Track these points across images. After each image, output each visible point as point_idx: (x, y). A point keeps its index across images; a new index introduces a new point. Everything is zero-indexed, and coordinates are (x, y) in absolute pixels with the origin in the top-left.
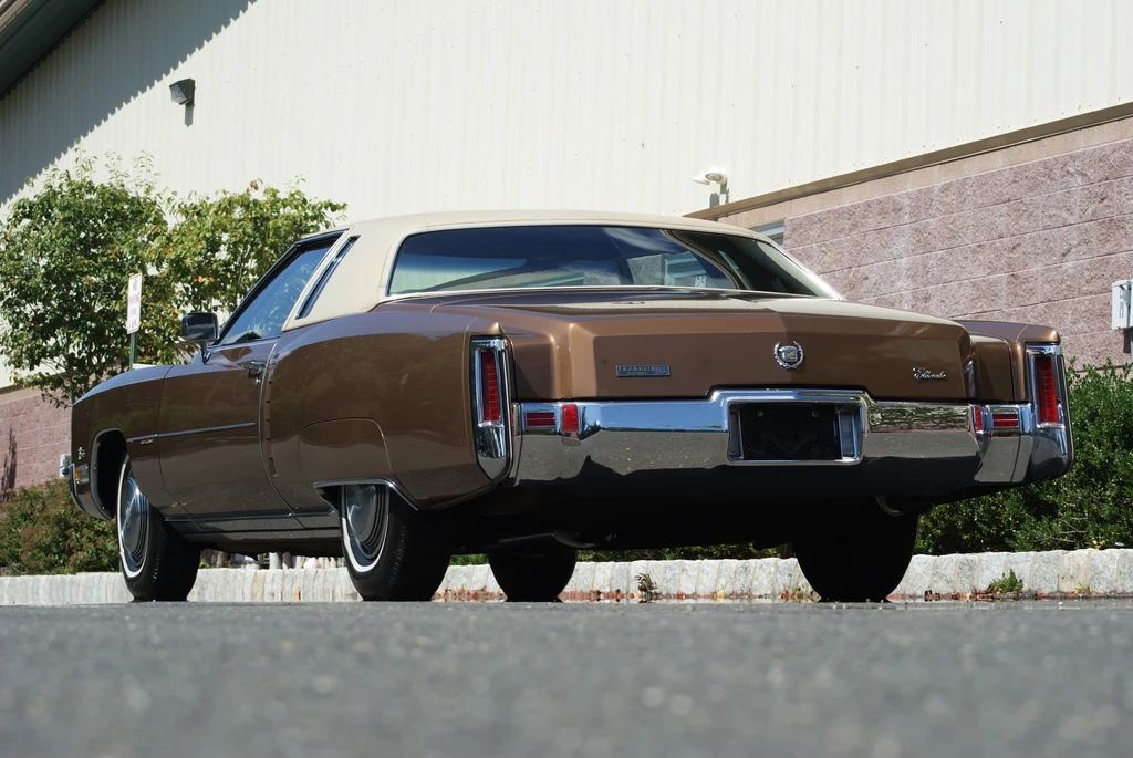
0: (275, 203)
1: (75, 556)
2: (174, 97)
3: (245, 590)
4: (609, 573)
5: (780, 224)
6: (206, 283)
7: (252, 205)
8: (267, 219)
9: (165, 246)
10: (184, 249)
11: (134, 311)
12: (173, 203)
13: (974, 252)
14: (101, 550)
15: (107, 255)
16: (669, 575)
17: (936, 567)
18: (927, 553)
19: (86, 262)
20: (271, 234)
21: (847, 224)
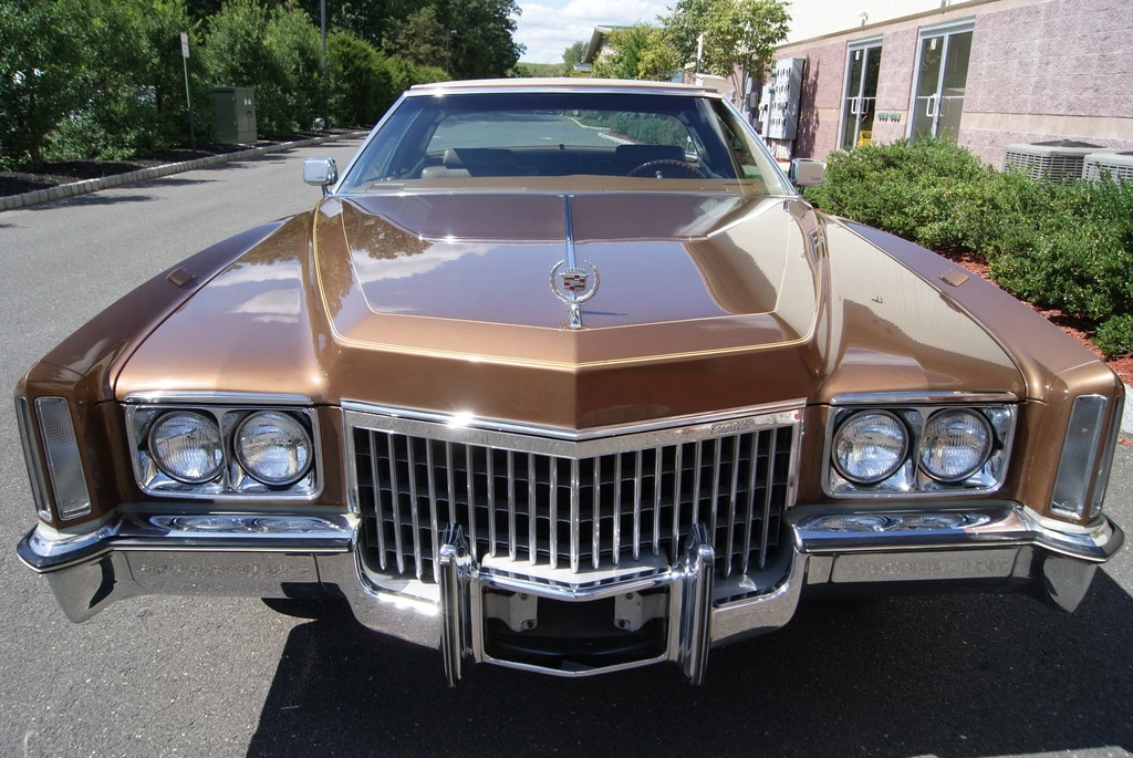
21: (1008, 19)
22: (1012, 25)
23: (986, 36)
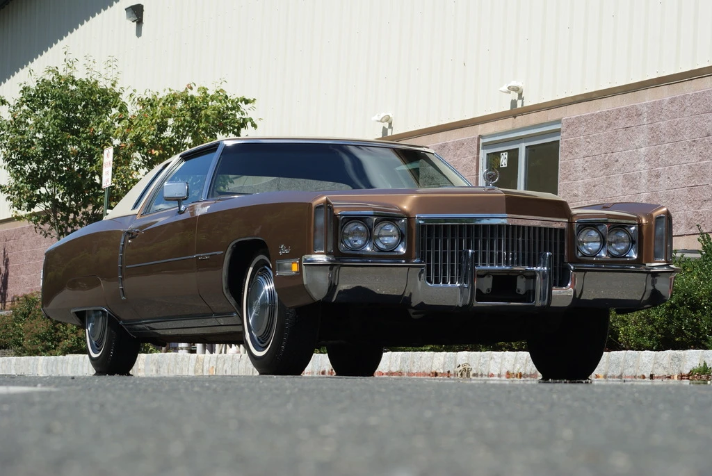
0: (205, 97)
1: (62, 343)
2: (128, 17)
3: (190, 368)
4: (442, 359)
5: (559, 122)
6: (157, 154)
7: (189, 99)
8: (201, 110)
9: (129, 127)
10: (142, 130)
11: (107, 173)
12: (133, 97)
13: (690, 145)
14: (80, 338)
15: (86, 133)
16: (482, 361)
17: (656, 358)
18: (651, 350)
19: (71, 137)
20: (203, 121)
21: (604, 124)
22: (609, 131)
23: (578, 145)
